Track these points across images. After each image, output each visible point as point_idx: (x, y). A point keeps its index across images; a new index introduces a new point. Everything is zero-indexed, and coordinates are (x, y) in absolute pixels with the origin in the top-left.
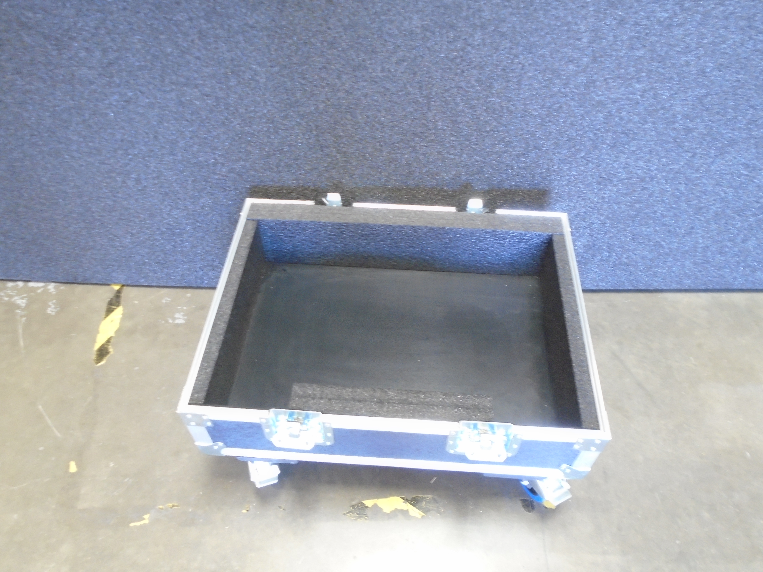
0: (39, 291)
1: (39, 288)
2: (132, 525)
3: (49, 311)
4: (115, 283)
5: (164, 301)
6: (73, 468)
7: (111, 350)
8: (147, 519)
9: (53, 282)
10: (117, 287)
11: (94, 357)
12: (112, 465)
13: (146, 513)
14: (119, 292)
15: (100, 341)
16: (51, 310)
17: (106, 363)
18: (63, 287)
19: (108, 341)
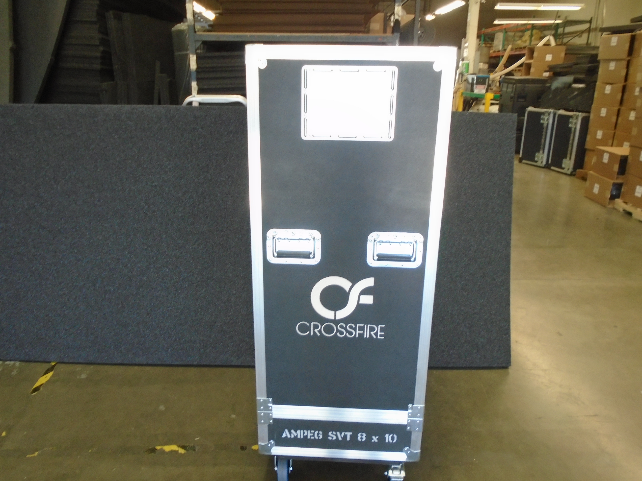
0: (10, 365)
1: (9, 364)
2: (28, 456)
3: (13, 373)
4: (53, 362)
5: (77, 369)
6: (4, 434)
7: (41, 389)
8: (36, 454)
9: (20, 361)
10: (53, 364)
11: (31, 391)
12: (25, 433)
13: (37, 451)
14: (54, 366)
15: (37, 384)
16: (14, 373)
17: (36, 394)
18: (24, 364)
19: (41, 385)
